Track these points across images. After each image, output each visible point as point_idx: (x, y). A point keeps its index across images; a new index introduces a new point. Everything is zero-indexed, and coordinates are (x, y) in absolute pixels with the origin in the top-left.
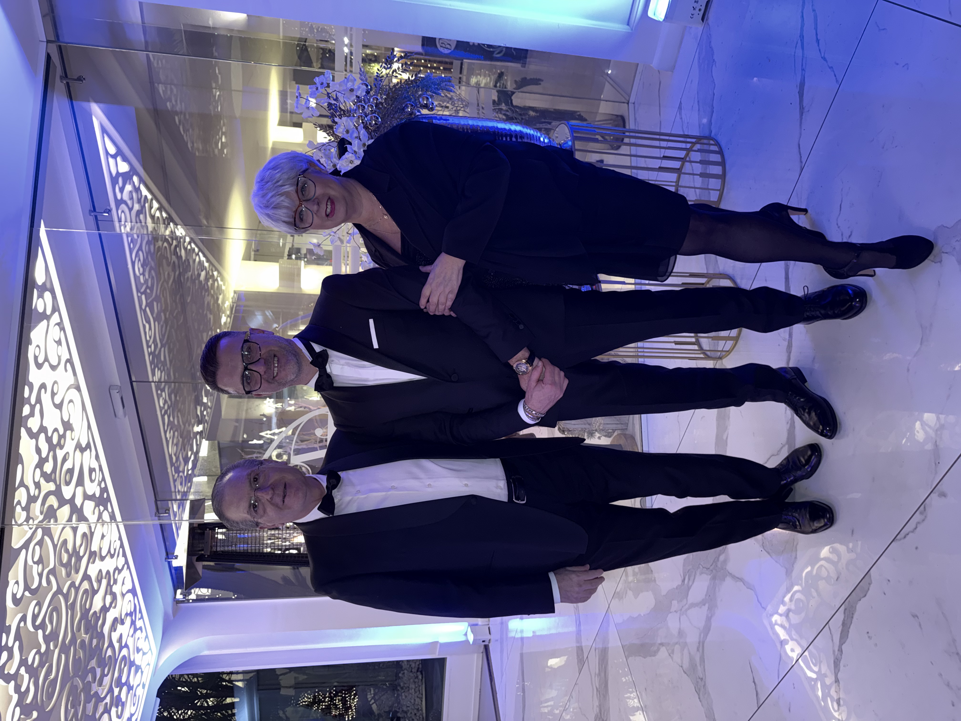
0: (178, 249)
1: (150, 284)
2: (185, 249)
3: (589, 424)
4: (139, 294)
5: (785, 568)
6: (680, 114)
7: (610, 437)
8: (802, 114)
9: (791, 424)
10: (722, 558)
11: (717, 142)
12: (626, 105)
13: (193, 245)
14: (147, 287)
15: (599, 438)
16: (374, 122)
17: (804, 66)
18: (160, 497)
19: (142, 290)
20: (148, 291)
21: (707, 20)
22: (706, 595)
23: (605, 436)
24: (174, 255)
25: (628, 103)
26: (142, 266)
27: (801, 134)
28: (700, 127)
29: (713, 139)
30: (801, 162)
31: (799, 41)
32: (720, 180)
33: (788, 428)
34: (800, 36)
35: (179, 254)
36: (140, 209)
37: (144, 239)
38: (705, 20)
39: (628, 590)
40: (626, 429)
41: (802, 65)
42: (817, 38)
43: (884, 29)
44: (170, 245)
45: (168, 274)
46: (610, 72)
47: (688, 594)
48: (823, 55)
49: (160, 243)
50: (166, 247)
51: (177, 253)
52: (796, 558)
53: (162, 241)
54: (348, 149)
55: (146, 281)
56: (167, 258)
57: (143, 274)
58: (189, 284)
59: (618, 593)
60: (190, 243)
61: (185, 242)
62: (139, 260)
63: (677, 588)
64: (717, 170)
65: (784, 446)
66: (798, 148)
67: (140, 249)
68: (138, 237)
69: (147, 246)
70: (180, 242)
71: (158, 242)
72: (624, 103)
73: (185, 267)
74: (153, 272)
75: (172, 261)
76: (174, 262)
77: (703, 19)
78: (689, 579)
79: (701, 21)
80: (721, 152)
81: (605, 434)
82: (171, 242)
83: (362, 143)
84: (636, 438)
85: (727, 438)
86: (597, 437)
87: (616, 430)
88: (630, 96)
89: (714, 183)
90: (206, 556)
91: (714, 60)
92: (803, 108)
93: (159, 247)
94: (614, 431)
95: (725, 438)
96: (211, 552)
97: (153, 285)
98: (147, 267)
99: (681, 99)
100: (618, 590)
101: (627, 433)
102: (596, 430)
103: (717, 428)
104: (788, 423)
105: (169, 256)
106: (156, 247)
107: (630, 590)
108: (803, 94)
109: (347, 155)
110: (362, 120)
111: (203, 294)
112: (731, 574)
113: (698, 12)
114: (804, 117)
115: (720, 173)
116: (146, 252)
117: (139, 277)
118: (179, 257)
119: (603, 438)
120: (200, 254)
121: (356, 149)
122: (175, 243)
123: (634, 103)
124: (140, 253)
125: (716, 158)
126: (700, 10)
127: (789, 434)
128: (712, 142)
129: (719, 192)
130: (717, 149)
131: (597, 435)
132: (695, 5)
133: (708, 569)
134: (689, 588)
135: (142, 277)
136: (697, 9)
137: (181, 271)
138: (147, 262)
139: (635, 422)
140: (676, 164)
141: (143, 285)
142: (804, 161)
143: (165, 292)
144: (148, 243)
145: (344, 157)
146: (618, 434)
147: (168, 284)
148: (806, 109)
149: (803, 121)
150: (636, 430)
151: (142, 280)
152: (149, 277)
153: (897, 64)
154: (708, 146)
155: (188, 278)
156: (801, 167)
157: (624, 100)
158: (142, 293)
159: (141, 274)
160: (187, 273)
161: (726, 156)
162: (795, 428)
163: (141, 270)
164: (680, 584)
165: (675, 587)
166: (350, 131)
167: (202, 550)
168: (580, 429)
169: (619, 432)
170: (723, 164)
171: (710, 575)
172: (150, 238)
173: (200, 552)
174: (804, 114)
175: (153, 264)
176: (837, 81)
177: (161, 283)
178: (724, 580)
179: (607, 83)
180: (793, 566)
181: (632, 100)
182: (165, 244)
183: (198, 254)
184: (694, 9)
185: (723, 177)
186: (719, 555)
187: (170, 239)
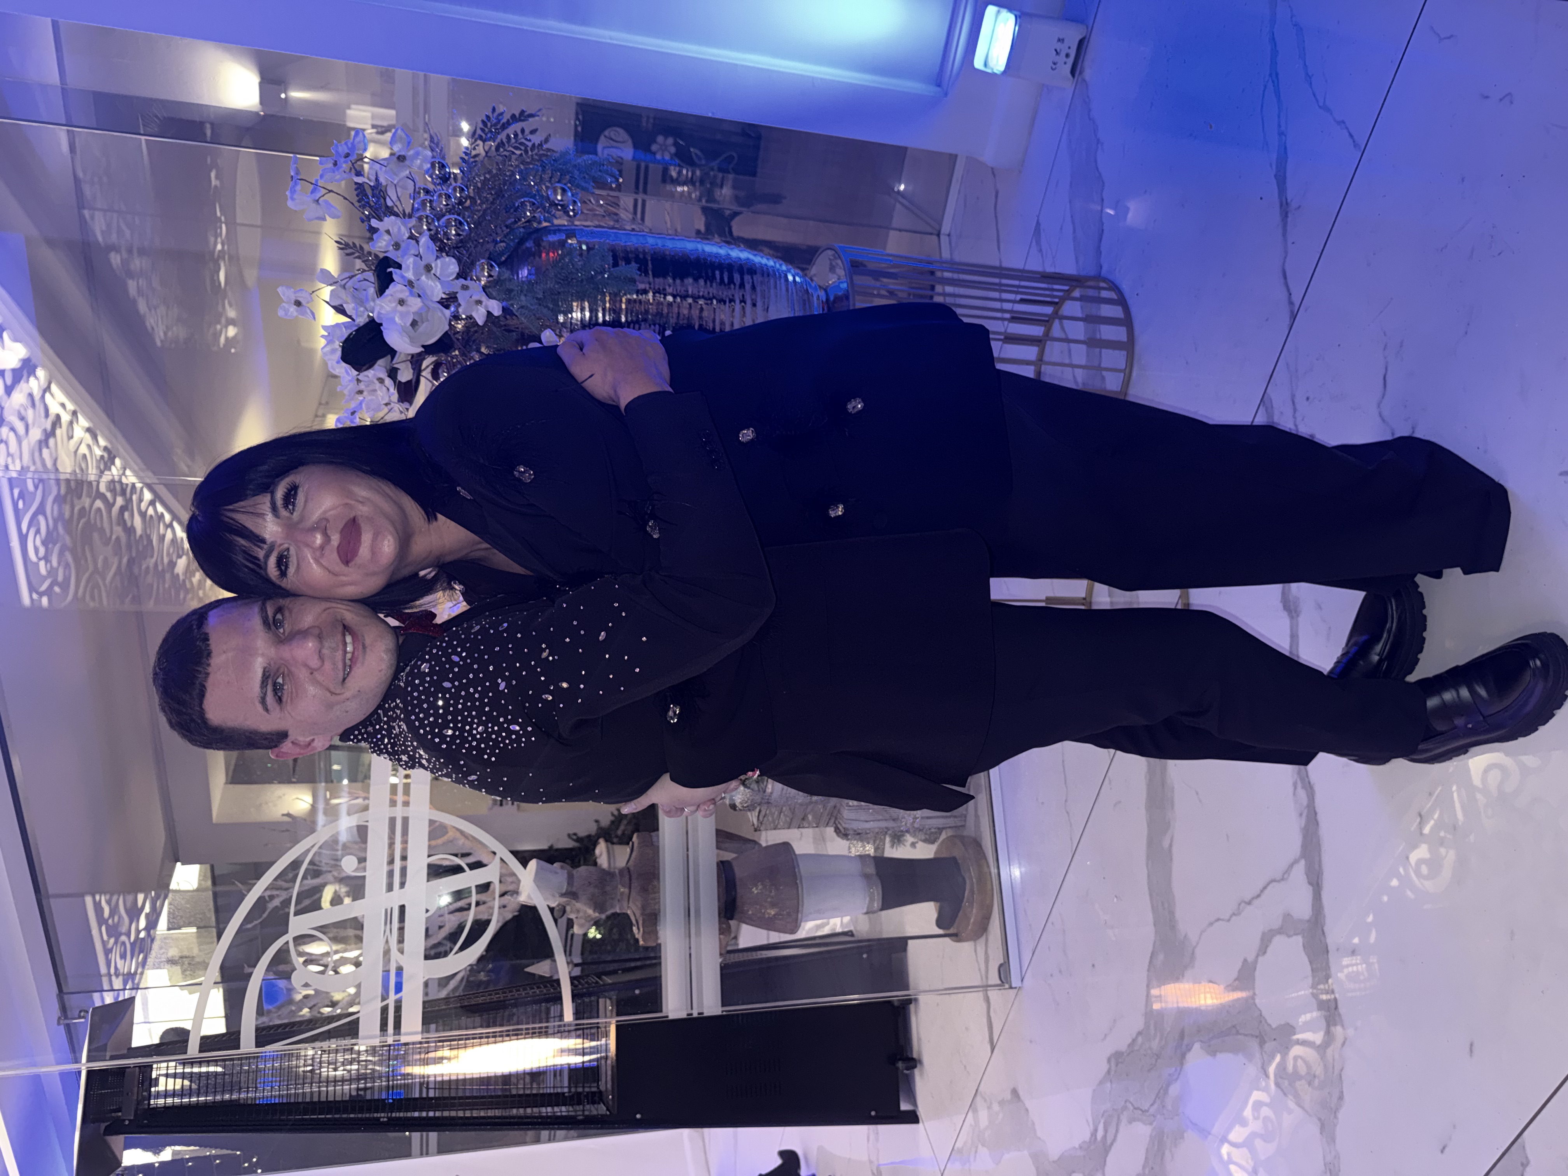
0: (126, 515)
1: (60, 578)
2: (143, 515)
3: (894, 820)
4: (35, 596)
5: (1320, 1119)
6: (1038, 243)
7: (933, 842)
8: (1285, 215)
9: (1307, 816)
10: (1174, 1090)
11: (1113, 283)
12: (935, 238)
13: (160, 508)
14: (54, 583)
15: (913, 845)
16: (454, 232)
17: (1283, 128)
18: (71, 985)
19: (44, 588)
20: (57, 589)
21: (1081, 73)
22: (1144, 1167)
23: (925, 841)
24: (119, 524)
25: (938, 235)
26: (44, 543)
27: (1286, 252)
28: (1077, 262)
29: (1105, 280)
30: (1291, 303)
31: (1270, 84)
32: (1125, 353)
33: (1303, 825)
34: (1270, 75)
35: (129, 524)
36: (43, 438)
37: (50, 494)
38: (1076, 75)
39: (980, 1146)
40: (963, 826)
41: (1279, 126)
42: (1307, 74)
43: (1449, 38)
44: (110, 506)
45: (106, 560)
46: (902, 187)
47: (1105, 1161)
48: (1321, 104)
49: (86, 502)
50: (99, 510)
51: (125, 521)
52: (1341, 1098)
53: (90, 497)
54: (394, 276)
55: (52, 572)
56: (102, 530)
57: (46, 558)
58: (150, 579)
59: (960, 1151)
60: (152, 503)
61: (141, 500)
62: (38, 532)
63: (1081, 1147)
64: (1118, 333)
65: (1296, 862)
66: (1282, 280)
67: (41, 510)
68: (36, 487)
69: (56, 507)
70: (131, 499)
71: (80, 497)
72: (931, 234)
73: (141, 548)
74: (68, 556)
75: (114, 537)
76: (118, 538)
77: (1073, 72)
78: (1106, 1131)
79: (1070, 76)
80: (1122, 301)
81: (923, 838)
82: (111, 500)
83: (423, 263)
84: (983, 844)
85: (1171, 846)
86: (908, 844)
87: (944, 828)
88: (940, 224)
89: (1114, 358)
90: (127, 1122)
91: (1098, 140)
92: (1287, 204)
93: (83, 508)
94: (940, 830)
95: (1166, 844)
96: (136, 1111)
97: (67, 579)
98: (55, 544)
99: (1038, 217)
100: (959, 1145)
101: (965, 833)
102: (908, 831)
103: (1148, 826)
104: (1301, 815)
105: (106, 525)
106: (76, 509)
107: (983, 1145)
108: (1285, 178)
109: (391, 290)
110: (428, 223)
111: (182, 596)
112: (1196, 1125)
113: (1065, 59)
114: (1289, 219)
115: (1124, 338)
116: (53, 517)
117: (37, 564)
118: (130, 530)
119: (920, 845)
120: (175, 524)
121: (410, 275)
122: (120, 501)
123: (949, 235)
124: (41, 518)
125: (1116, 312)
126: (1067, 56)
127: (1305, 837)
128: (1103, 285)
129: (1122, 375)
130: (1115, 297)
131: (909, 839)
132: (1059, 46)
133: (1147, 1111)
134: (1107, 1149)
135: (42, 564)
136: (1063, 54)
137: (134, 555)
138: (55, 534)
139: (980, 813)
140: (1037, 331)
141: (45, 578)
142: (1297, 301)
143: (96, 591)
144: (60, 500)
145: (387, 292)
146: (947, 838)
147: (104, 580)
148: (1294, 205)
149: (1289, 228)
150: (982, 829)
151: (43, 571)
152: (59, 563)
153: (1487, 97)
154: (1097, 291)
155: (148, 568)
156: (1292, 312)
157: (930, 230)
158: (41, 595)
159: (40, 559)
160: (145, 558)
161: (1134, 310)
162: (1318, 824)
163: (42, 551)
164: (1087, 1139)
165: (1077, 1146)
166: (403, 245)
167: (119, 1110)
168: (877, 830)
169: (950, 833)
170: (1127, 321)
171: (1151, 1124)
172: (63, 491)
173: (113, 1114)
174: (1289, 215)
175: (68, 540)
176: (1356, 145)
177: (87, 575)
178: (1182, 1137)
179: (898, 206)
180: (1336, 1117)
181: (946, 228)
182: (99, 503)
183: (170, 526)
184: (1057, 53)
185: (1129, 346)
186: (1168, 1085)
187: (109, 495)
